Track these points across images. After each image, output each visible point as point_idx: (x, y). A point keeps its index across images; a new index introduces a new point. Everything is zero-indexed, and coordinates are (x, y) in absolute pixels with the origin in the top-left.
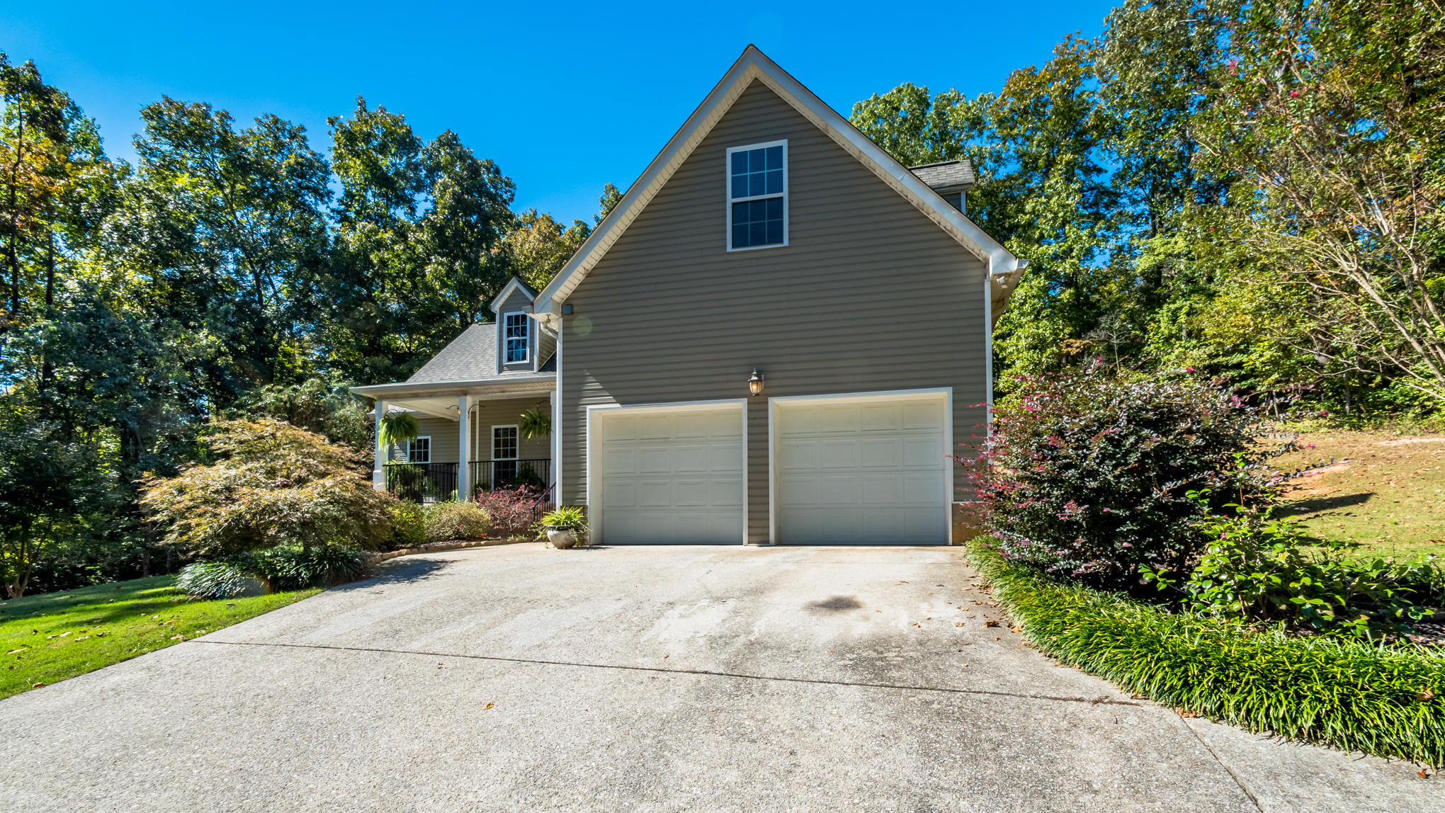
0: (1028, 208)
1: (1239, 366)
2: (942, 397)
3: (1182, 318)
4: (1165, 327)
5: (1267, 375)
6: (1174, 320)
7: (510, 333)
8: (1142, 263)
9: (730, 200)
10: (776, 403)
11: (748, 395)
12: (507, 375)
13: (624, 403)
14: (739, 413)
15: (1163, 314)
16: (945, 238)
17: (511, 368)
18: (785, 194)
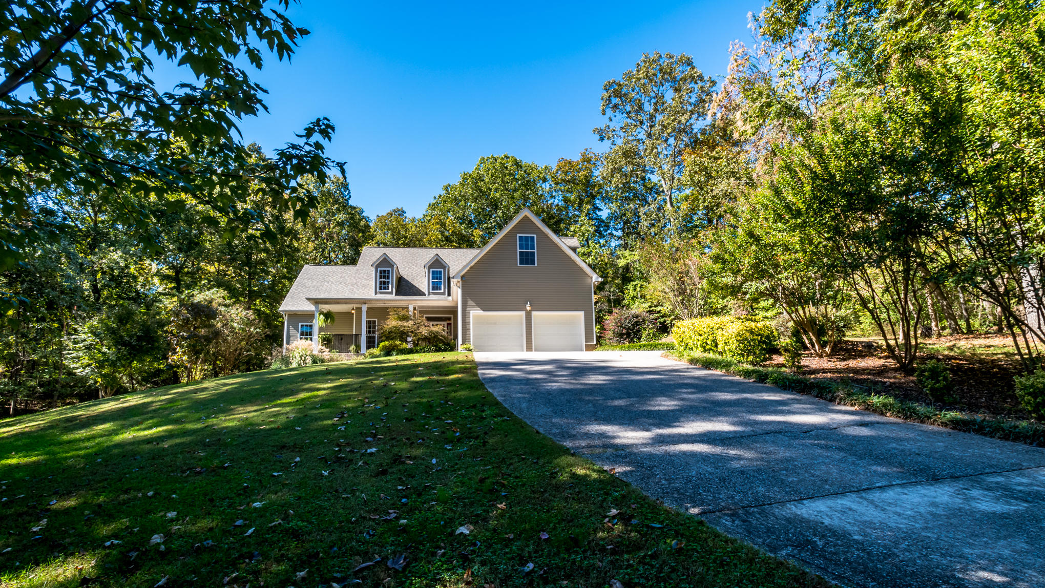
0: (572, 229)
1: (659, 312)
2: (581, 314)
3: (638, 289)
4: (632, 293)
5: (670, 316)
6: (635, 290)
7: (381, 277)
8: (622, 263)
9: (519, 250)
10: (534, 313)
11: (526, 310)
12: (379, 296)
13: (484, 310)
14: (521, 316)
15: (631, 286)
16: (581, 269)
17: (381, 293)
18: (535, 250)
